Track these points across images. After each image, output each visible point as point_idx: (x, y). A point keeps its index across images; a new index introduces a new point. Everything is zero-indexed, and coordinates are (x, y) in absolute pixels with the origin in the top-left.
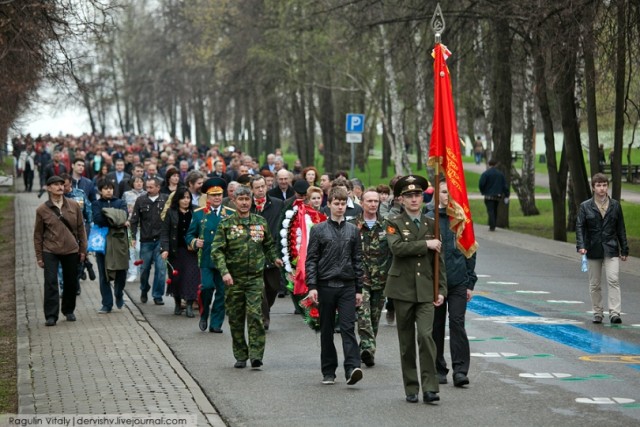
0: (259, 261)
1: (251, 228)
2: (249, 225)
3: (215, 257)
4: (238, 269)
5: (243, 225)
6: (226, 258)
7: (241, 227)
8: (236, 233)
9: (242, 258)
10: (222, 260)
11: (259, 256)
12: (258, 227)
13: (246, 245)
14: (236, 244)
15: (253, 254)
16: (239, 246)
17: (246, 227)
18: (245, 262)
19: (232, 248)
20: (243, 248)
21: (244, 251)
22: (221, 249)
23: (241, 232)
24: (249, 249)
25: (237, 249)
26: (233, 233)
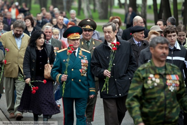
0: (174, 110)
1: (167, 77)
2: (165, 74)
3: (129, 105)
4: (155, 118)
5: (160, 74)
6: (141, 107)
7: (158, 76)
8: (153, 82)
9: (159, 107)
10: (137, 108)
11: (174, 105)
12: (174, 77)
13: (162, 94)
14: (154, 93)
15: (169, 103)
16: (156, 95)
17: (163, 77)
18: (161, 111)
19: (149, 97)
20: (160, 97)
21: (161, 100)
22: (136, 97)
23: (158, 81)
24: (166, 99)
25: (155, 98)
26: (150, 82)
